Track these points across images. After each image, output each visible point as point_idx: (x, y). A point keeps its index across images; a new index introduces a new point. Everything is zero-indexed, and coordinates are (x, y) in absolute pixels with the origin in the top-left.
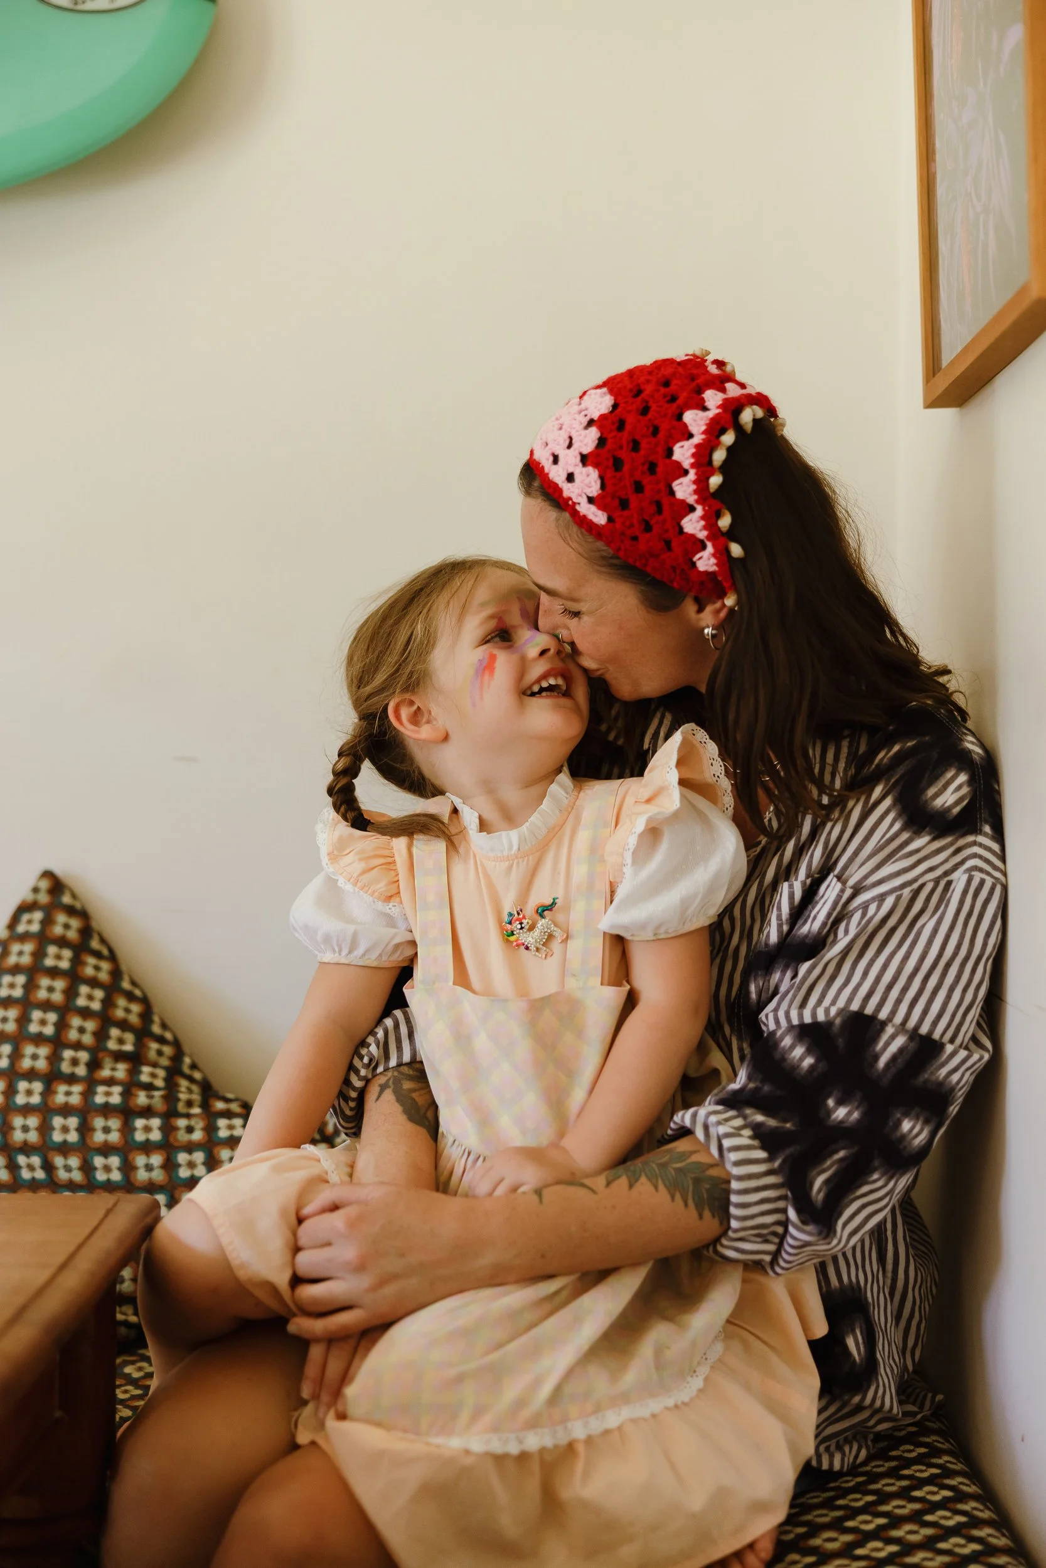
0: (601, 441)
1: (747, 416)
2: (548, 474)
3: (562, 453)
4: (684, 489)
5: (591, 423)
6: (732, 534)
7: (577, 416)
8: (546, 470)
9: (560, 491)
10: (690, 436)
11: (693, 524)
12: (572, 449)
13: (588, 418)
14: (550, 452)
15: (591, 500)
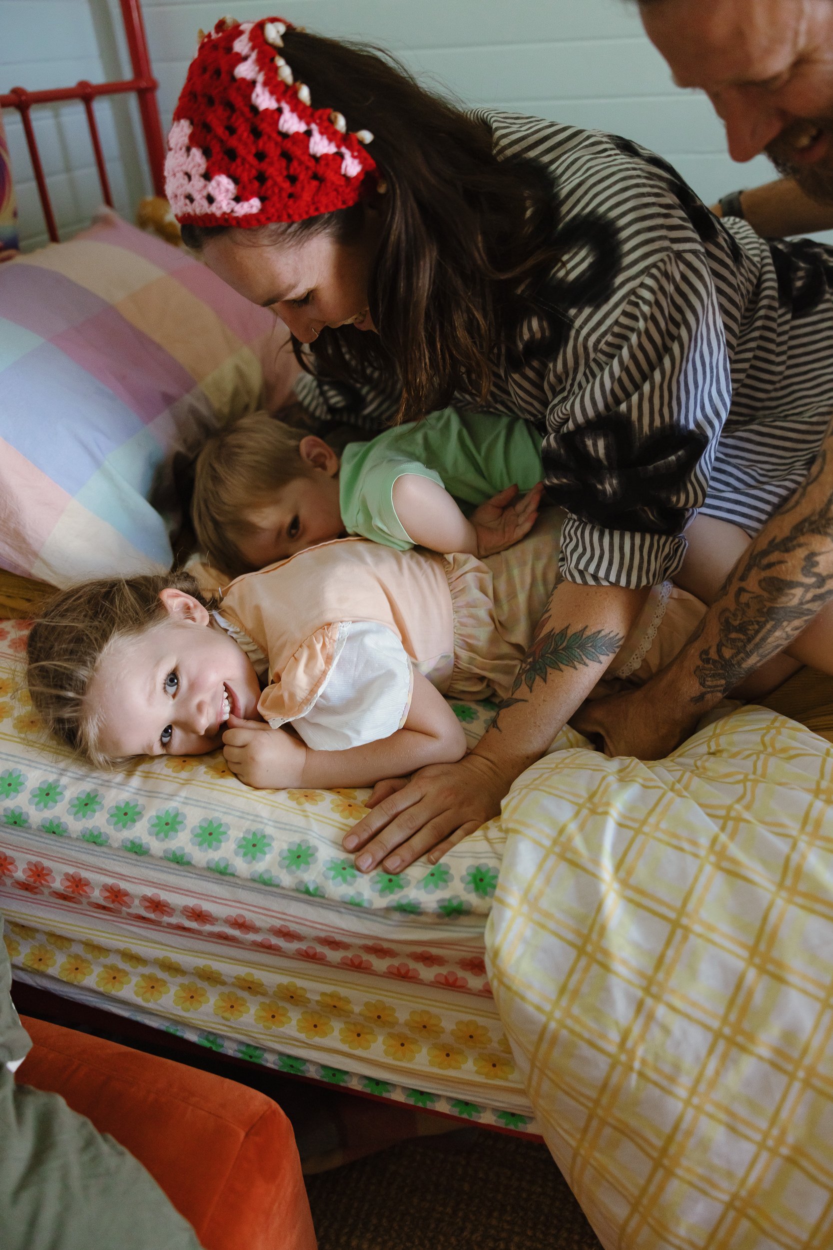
0: (206, 153)
1: (274, 33)
2: (195, 214)
3: (189, 188)
4: (291, 123)
5: (188, 150)
6: (353, 126)
7: (176, 155)
8: (192, 213)
9: (213, 215)
10: (253, 83)
11: (320, 145)
12: (193, 177)
13: (184, 149)
14: (182, 198)
15: (238, 199)
